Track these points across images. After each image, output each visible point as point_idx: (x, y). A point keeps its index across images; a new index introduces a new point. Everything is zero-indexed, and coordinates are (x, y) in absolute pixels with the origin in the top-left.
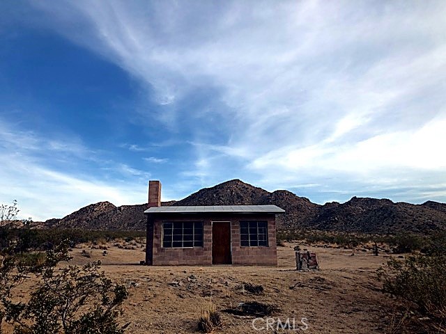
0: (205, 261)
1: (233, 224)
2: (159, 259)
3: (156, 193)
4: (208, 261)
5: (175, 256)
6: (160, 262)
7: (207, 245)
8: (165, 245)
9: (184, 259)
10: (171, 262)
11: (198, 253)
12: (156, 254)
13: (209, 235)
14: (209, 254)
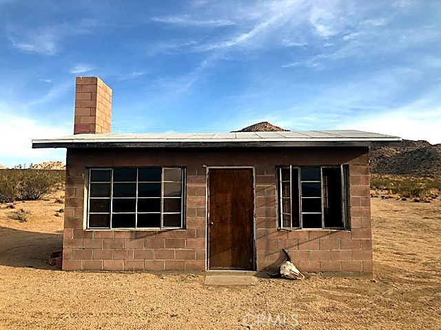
0: (190, 262)
1: (259, 172)
2: (79, 255)
3: (91, 103)
4: (198, 263)
5: (118, 249)
6: (82, 263)
7: (195, 223)
8: (94, 221)
9: (137, 256)
10: (106, 264)
11: (172, 243)
12: (71, 243)
13: (199, 199)
14: (201, 245)
